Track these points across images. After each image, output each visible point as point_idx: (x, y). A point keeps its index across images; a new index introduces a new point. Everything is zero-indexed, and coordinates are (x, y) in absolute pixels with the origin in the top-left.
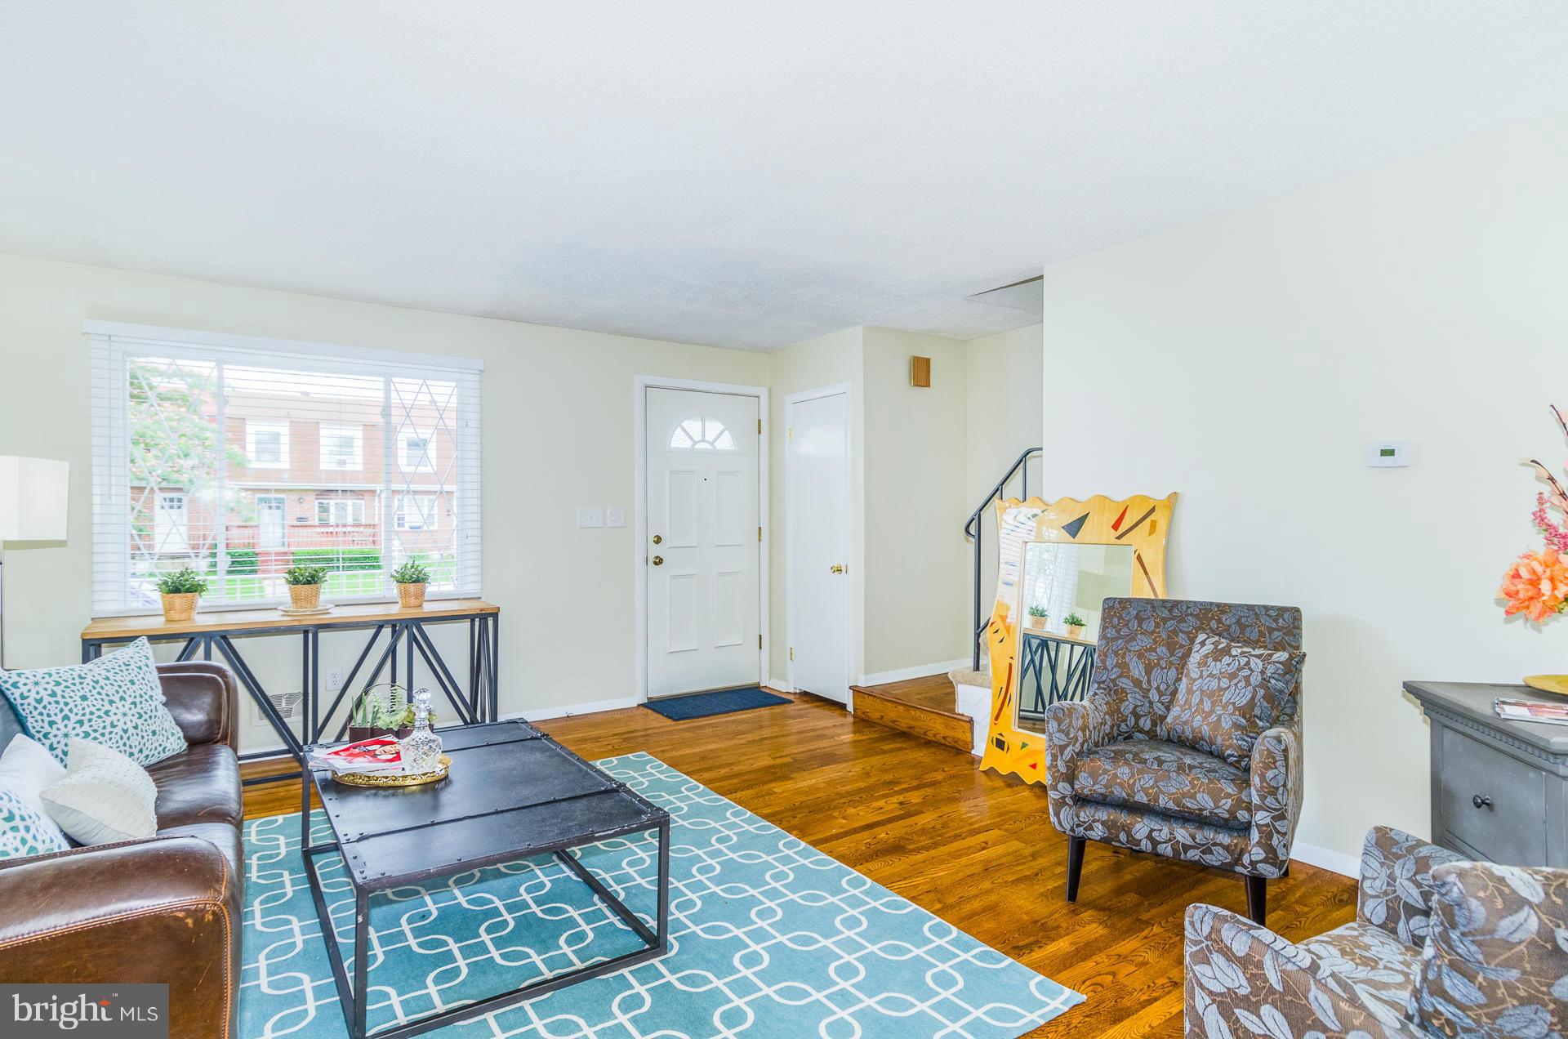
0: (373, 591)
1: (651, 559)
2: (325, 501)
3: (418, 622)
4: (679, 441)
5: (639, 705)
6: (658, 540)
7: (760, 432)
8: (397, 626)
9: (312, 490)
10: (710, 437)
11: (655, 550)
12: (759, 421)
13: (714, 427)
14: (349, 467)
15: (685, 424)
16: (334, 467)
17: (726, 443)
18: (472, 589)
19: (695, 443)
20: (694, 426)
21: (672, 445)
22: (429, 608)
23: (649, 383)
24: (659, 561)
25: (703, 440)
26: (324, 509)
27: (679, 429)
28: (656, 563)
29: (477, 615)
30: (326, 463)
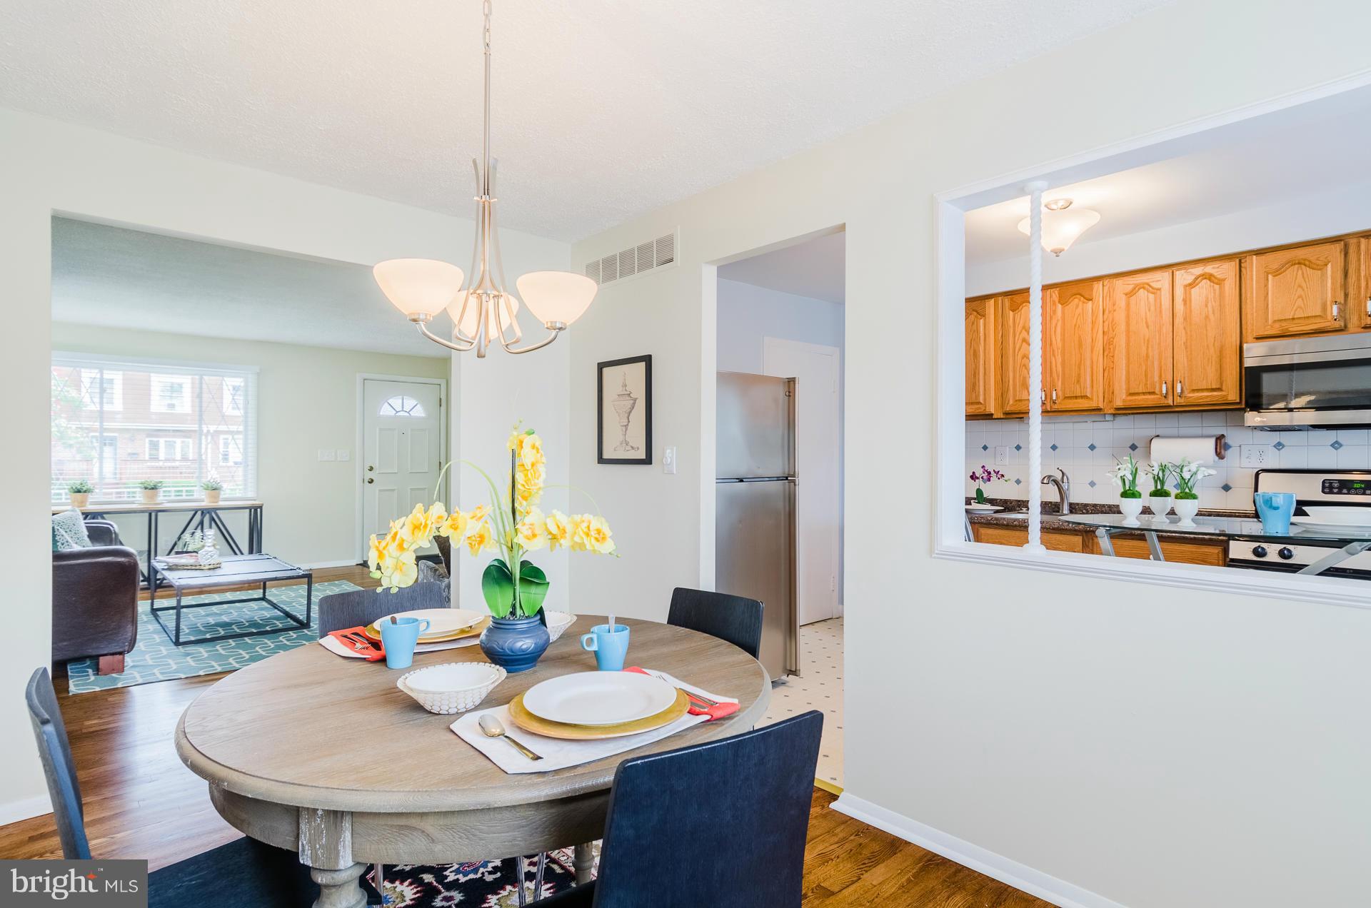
0: (192, 495)
1: (367, 480)
2: (155, 439)
3: (215, 510)
4: (386, 411)
5: (357, 565)
6: (371, 469)
7: (440, 406)
8: (204, 512)
9: (144, 430)
10: (407, 408)
11: (369, 475)
12: (440, 399)
13: (410, 403)
14: (178, 410)
15: (390, 401)
16: (164, 410)
17: (419, 412)
18: (251, 494)
19: (397, 412)
20: (396, 402)
21: (381, 413)
22: (222, 504)
23: (366, 378)
24: (371, 481)
25: (403, 410)
26: (154, 446)
27: (386, 404)
28: (369, 482)
29: (253, 507)
30: (157, 405)
